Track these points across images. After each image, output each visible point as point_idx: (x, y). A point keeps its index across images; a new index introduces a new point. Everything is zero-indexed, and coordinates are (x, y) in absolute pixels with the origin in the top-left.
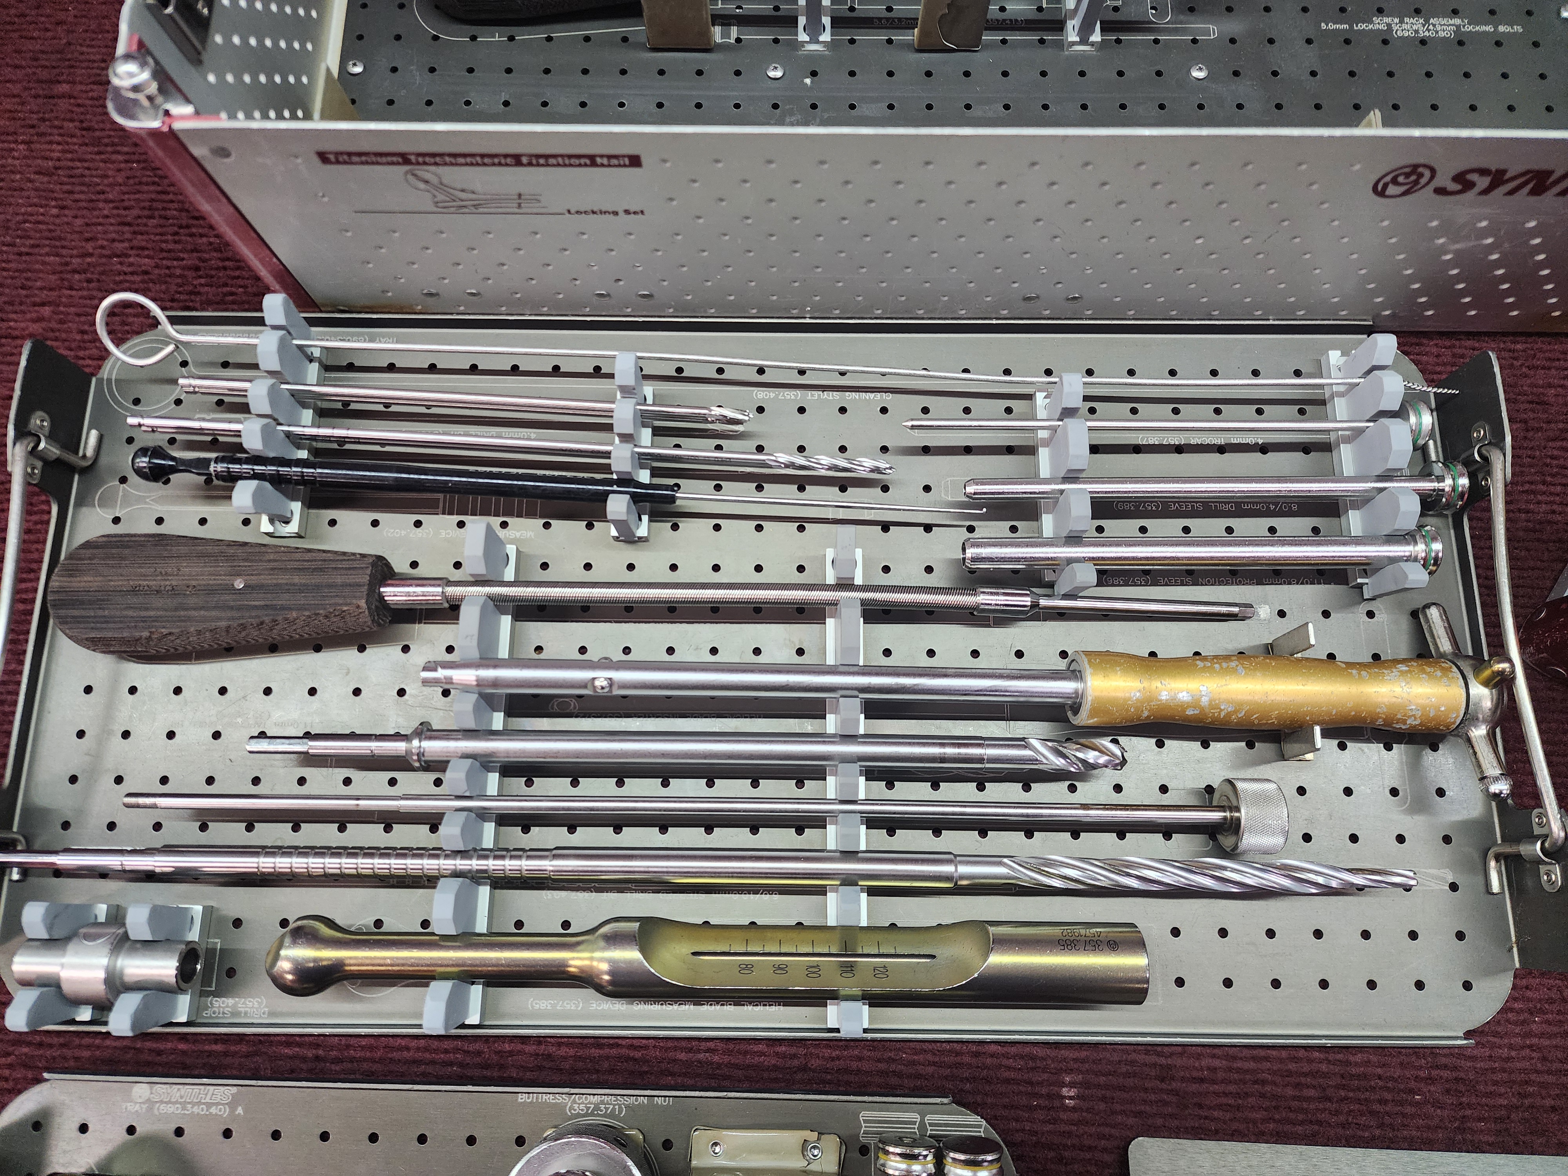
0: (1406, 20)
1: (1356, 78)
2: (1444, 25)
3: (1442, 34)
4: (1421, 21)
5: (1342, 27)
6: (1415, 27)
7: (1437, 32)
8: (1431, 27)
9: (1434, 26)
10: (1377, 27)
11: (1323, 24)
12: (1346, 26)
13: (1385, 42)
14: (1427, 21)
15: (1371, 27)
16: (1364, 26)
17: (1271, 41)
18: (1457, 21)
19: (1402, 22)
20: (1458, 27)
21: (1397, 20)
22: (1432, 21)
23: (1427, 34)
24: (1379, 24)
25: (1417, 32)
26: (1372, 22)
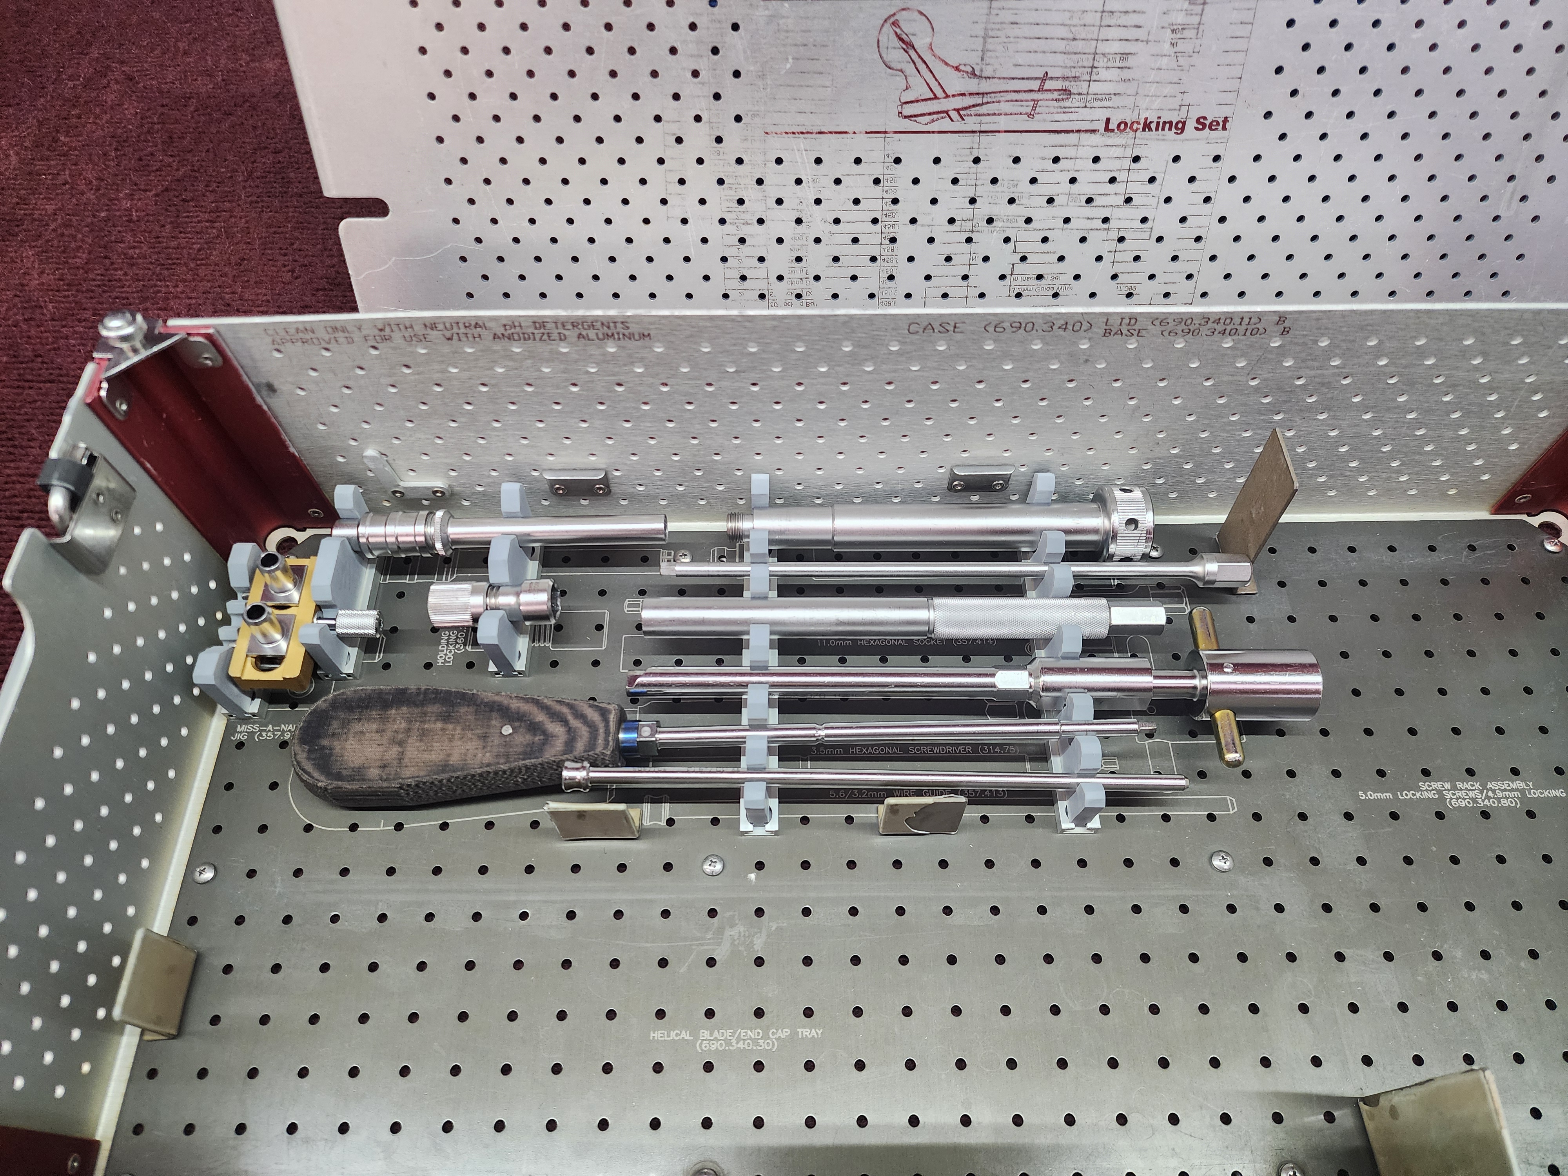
0: (1459, 785)
1: (1413, 866)
2: (1505, 790)
3: (1505, 803)
4: (1477, 785)
5: (1384, 796)
6: (1471, 794)
7: (1499, 800)
8: (1490, 794)
9: (1494, 791)
10: (1426, 795)
11: (1360, 793)
12: (1389, 795)
13: (1440, 815)
14: (1484, 786)
15: (1418, 795)
16: (1410, 795)
17: (1303, 817)
18: (1518, 784)
19: (1454, 788)
20: (1522, 791)
21: (1448, 786)
22: (1489, 785)
23: (1486, 802)
24: (1428, 790)
25: (1474, 800)
26: (1418, 789)
